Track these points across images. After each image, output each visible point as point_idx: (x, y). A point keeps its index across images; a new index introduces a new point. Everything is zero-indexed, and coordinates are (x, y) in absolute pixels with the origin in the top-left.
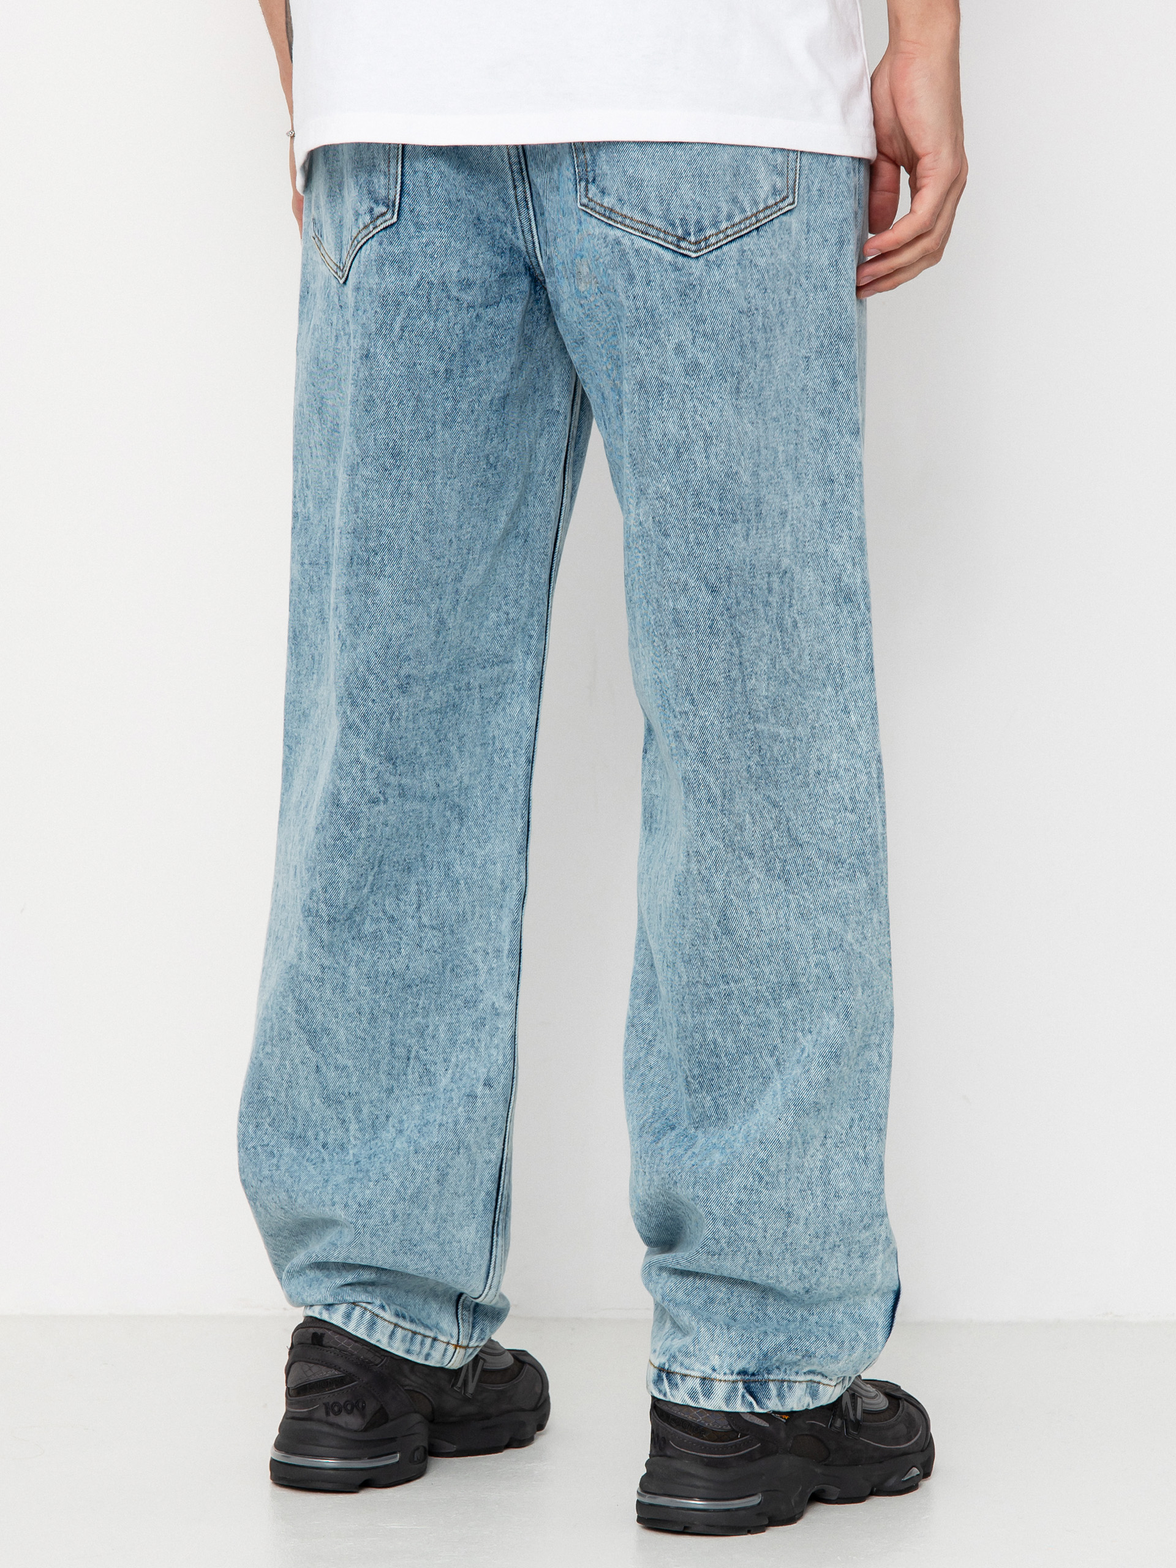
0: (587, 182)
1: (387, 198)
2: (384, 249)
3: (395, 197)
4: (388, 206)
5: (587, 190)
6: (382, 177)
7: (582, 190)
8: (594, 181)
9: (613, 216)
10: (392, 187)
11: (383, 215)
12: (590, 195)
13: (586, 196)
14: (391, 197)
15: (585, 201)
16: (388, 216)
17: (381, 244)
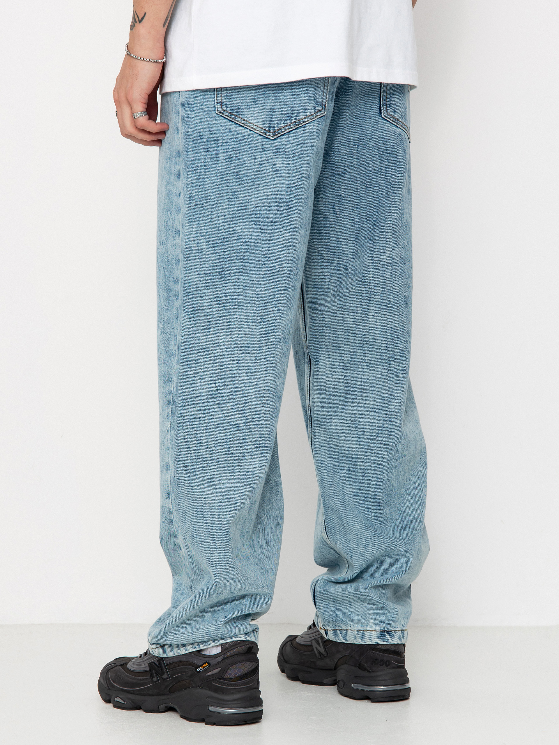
0: (387, 106)
1: (322, 103)
2: (320, 127)
3: (326, 103)
4: (322, 107)
5: (387, 109)
6: (321, 93)
7: (385, 109)
8: (390, 106)
9: (398, 122)
10: (325, 98)
11: (321, 111)
12: (389, 112)
13: (387, 112)
14: (324, 103)
15: (386, 114)
16: (323, 111)
17: (319, 124)
